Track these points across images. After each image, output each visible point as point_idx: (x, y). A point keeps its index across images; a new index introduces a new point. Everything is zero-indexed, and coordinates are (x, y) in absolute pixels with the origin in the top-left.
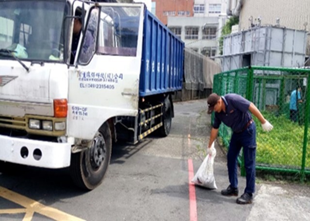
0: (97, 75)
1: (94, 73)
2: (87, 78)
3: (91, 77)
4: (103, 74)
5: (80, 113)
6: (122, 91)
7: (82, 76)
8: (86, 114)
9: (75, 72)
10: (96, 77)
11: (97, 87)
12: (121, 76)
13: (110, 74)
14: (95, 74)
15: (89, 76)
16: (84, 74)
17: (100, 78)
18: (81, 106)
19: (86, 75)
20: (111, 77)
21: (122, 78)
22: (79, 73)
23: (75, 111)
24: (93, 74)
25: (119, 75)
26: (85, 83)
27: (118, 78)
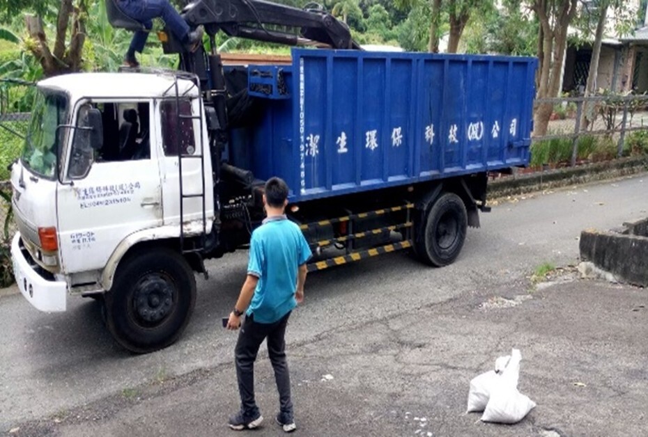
0: (104, 189)
1: (100, 188)
2: (89, 195)
3: (96, 193)
4: (113, 187)
5: (85, 240)
6: (141, 202)
7: (83, 194)
8: (93, 239)
9: (71, 190)
10: (103, 192)
11: (107, 204)
12: (138, 185)
13: (122, 185)
14: (102, 188)
15: (93, 192)
16: (85, 191)
17: (109, 191)
18: (84, 231)
19: (88, 192)
20: (124, 188)
21: (139, 187)
22: (77, 191)
23: (76, 239)
24: (98, 189)
25: (134, 184)
26: (88, 201)
27: (134, 188)
